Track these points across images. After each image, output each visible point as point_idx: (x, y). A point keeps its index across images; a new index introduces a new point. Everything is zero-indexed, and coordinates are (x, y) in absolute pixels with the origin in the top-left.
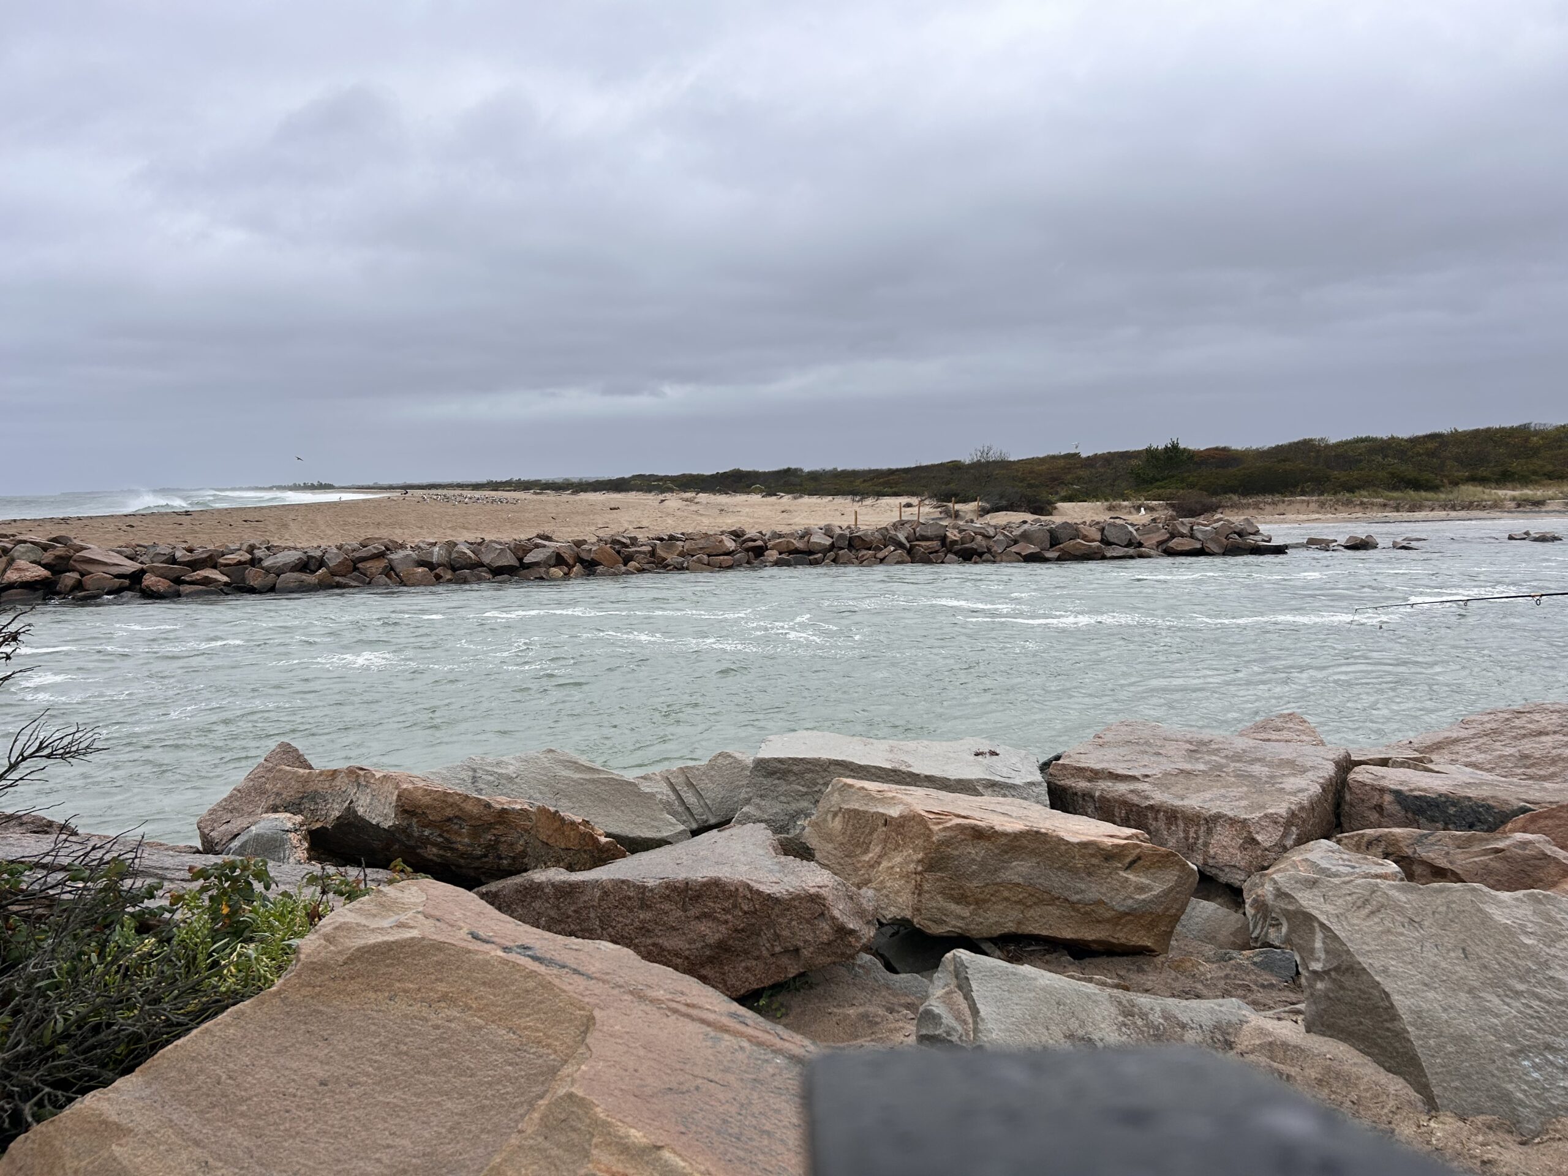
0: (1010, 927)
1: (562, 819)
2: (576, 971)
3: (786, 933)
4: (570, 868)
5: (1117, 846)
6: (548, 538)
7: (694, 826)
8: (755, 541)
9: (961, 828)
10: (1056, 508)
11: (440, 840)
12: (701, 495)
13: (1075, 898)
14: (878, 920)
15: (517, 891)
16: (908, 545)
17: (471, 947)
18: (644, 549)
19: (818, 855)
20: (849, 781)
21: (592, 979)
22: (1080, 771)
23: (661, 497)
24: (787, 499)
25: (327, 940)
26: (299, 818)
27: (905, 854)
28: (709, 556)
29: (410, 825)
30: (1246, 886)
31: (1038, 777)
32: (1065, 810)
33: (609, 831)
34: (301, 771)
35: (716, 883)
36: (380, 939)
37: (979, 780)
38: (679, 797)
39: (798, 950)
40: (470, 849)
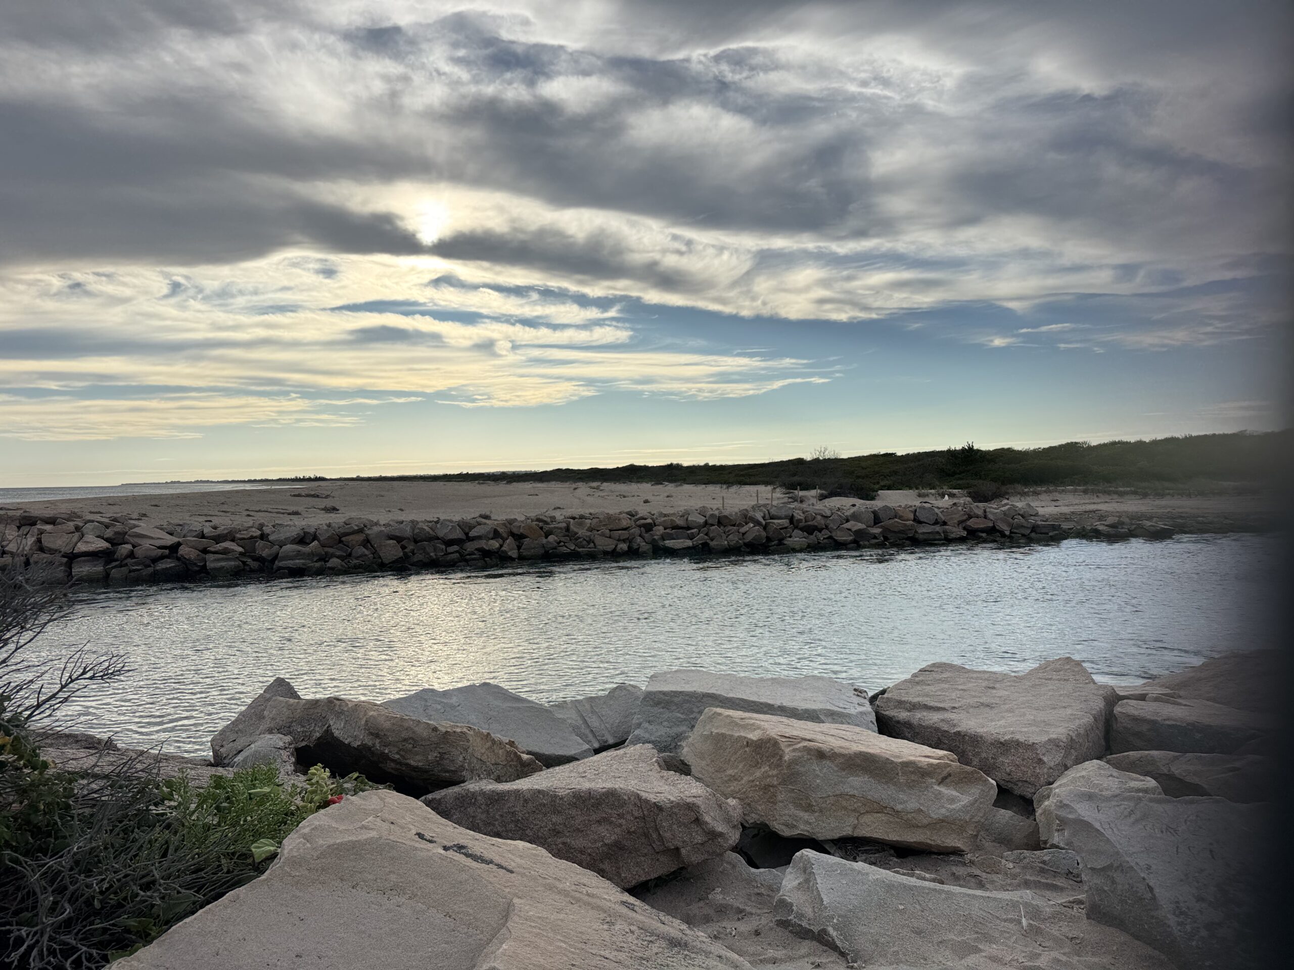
0: (847, 831)
1: (494, 742)
2: (500, 866)
3: (668, 835)
4: (498, 780)
5: (931, 765)
6: (487, 517)
7: (596, 745)
8: (646, 519)
9: (808, 750)
10: (878, 495)
11: (397, 756)
12: (605, 484)
13: (899, 807)
14: (742, 824)
15: (457, 798)
16: (764, 522)
17: (417, 845)
18: (561, 525)
19: (694, 770)
20: (719, 710)
21: (512, 872)
22: (900, 704)
23: (574, 486)
24: (670, 488)
25: (305, 839)
26: (288, 739)
27: (763, 770)
28: (610, 530)
29: (374, 745)
30: (1035, 798)
31: (868, 708)
32: (890, 735)
33: (530, 750)
34: (292, 701)
35: (611, 795)
36: (347, 838)
37: (821, 710)
38: (585, 722)
39: (677, 849)
40: (420, 764)
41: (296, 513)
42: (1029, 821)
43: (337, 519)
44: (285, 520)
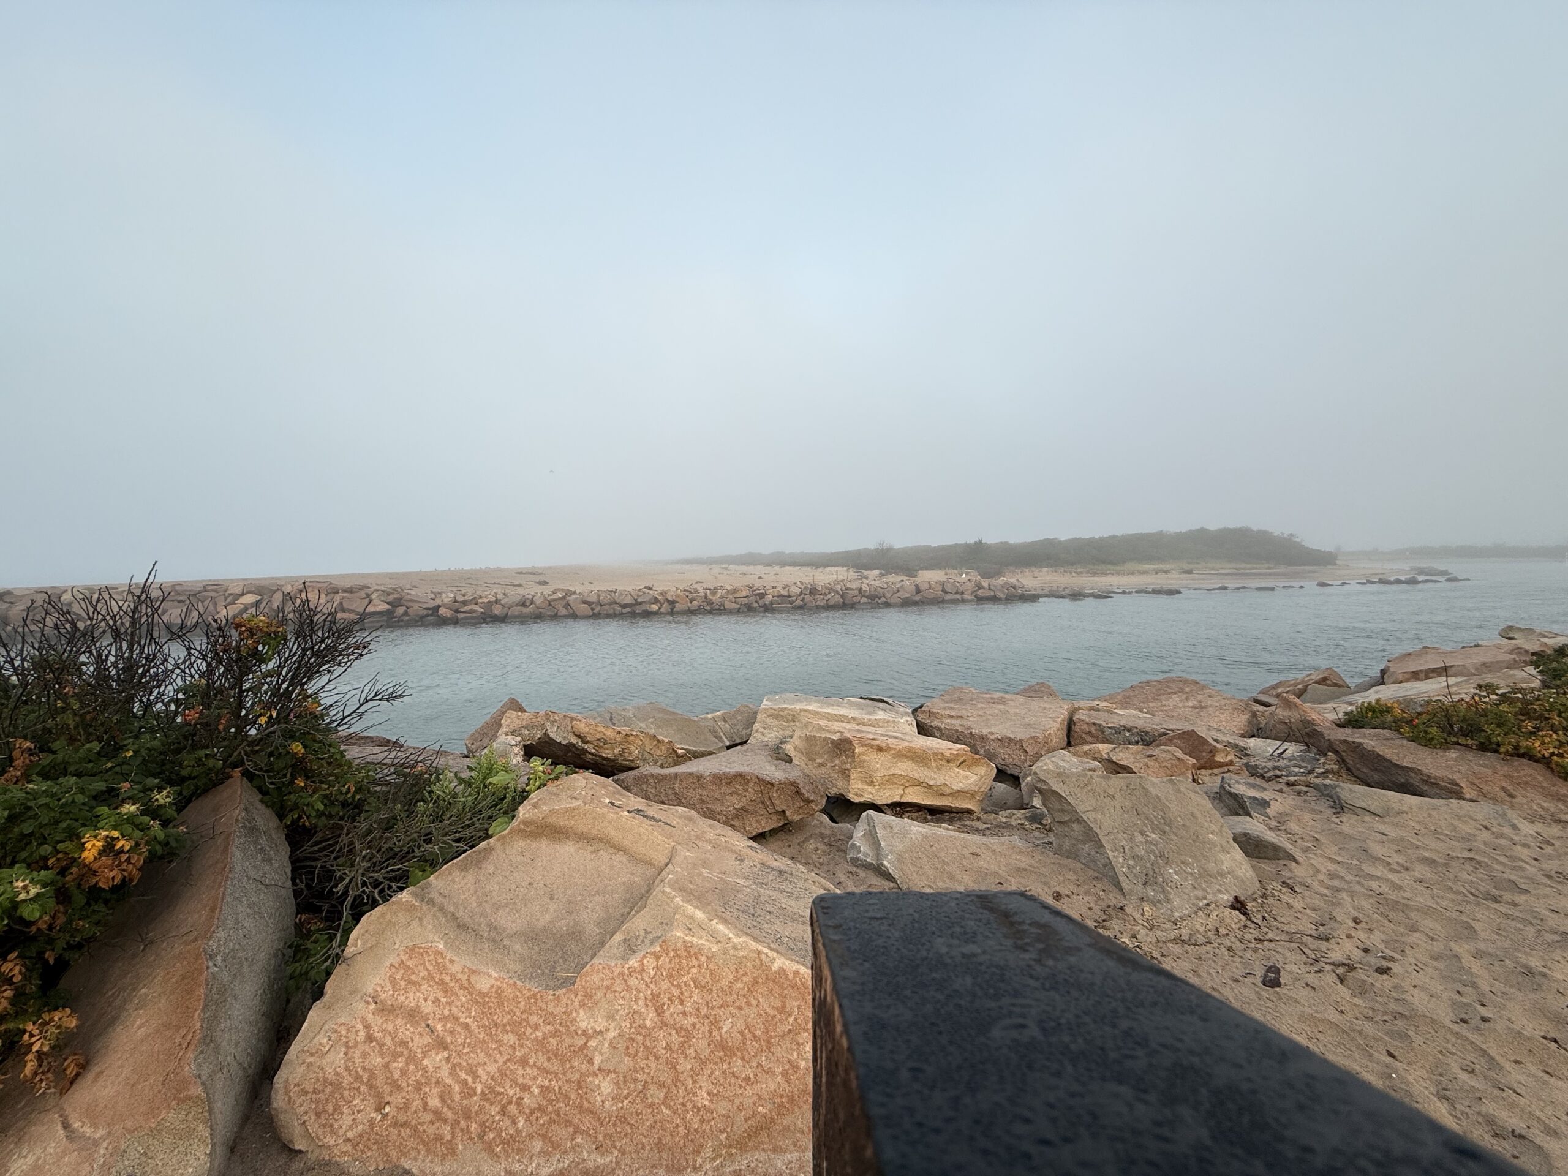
0: (897, 799)
1: (658, 741)
2: (666, 824)
3: (777, 802)
4: (662, 766)
5: (953, 754)
6: (650, 589)
7: (728, 744)
8: (760, 590)
9: (872, 746)
10: (919, 574)
11: (593, 751)
13: (931, 783)
14: (827, 795)
15: (635, 779)
16: (841, 592)
17: (609, 810)
18: (701, 594)
19: (794, 760)
21: (674, 828)
22: (933, 715)
24: (776, 568)
25: (532, 807)
26: (519, 739)
28: (735, 597)
29: (577, 743)
30: (1021, 776)
31: (911, 717)
32: (926, 735)
33: (683, 747)
34: (519, 713)
35: (739, 775)
38: (720, 728)
39: (783, 811)
40: (609, 756)
41: (520, 585)
42: (1017, 791)
43: (547, 590)
44: (512, 591)
